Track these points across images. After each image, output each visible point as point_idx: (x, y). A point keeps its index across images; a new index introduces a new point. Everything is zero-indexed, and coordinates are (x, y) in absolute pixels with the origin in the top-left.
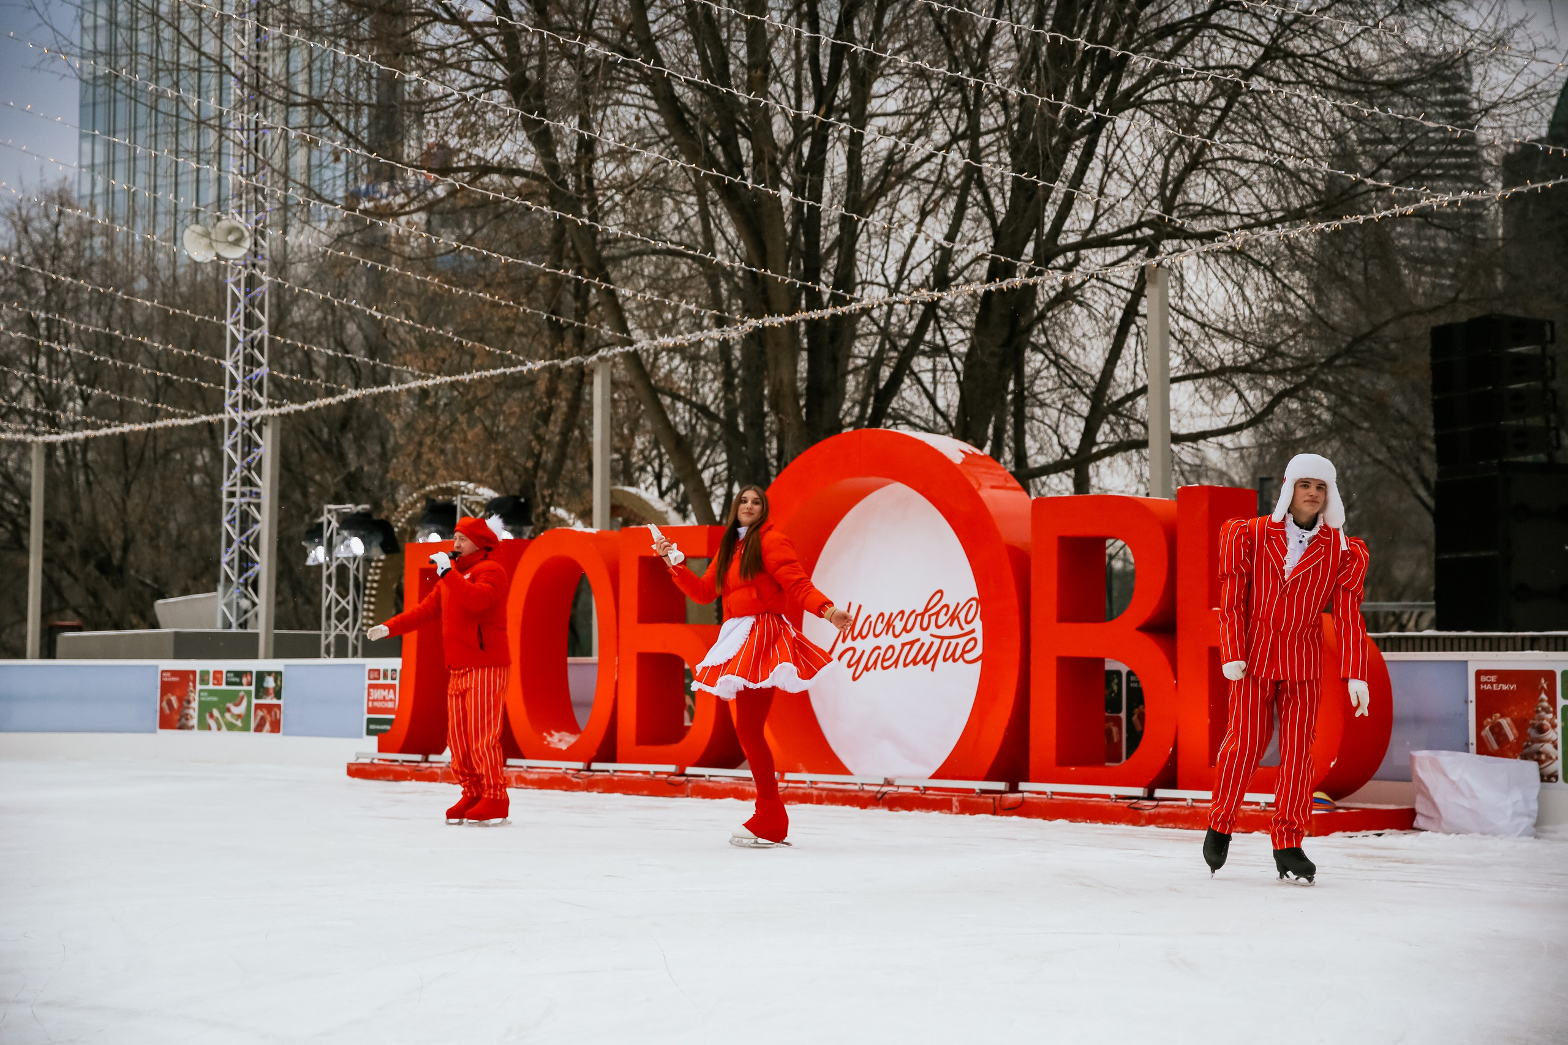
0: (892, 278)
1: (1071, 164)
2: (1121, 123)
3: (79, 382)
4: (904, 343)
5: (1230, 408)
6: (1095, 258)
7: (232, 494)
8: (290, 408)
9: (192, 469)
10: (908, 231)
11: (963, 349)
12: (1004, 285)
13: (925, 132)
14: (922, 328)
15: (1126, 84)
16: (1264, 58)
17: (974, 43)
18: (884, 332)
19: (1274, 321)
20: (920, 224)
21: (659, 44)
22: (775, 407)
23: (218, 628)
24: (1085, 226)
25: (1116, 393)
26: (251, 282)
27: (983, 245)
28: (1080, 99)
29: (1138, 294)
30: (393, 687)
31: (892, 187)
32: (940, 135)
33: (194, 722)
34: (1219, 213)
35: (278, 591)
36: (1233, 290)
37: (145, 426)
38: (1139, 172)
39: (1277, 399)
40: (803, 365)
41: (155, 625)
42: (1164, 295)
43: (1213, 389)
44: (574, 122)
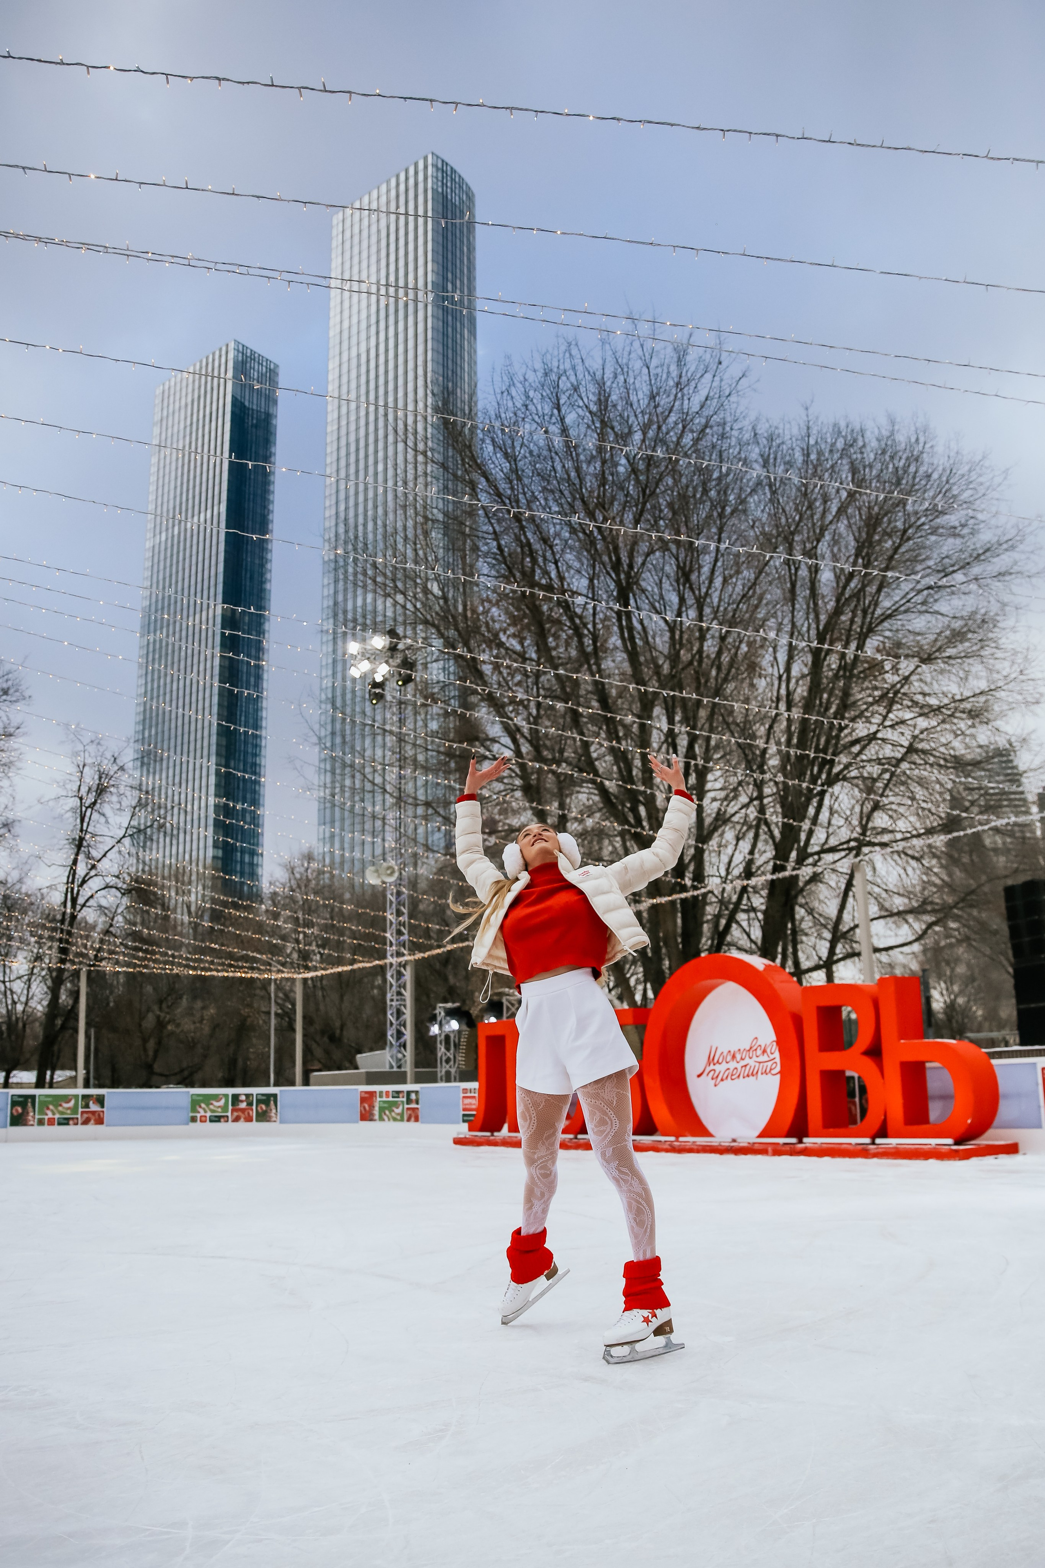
0: (723, 874)
1: (811, 811)
2: (837, 788)
3: (318, 946)
4: (731, 906)
5: (905, 933)
6: (829, 858)
7: (392, 1000)
8: (419, 956)
9: (373, 987)
10: (730, 850)
11: (763, 907)
12: (781, 875)
13: (735, 797)
14: (740, 898)
15: (836, 770)
16: (906, 753)
17: (758, 752)
18: (721, 902)
19: (925, 885)
20: (737, 845)
21: (597, 763)
22: (666, 944)
23: (387, 1069)
24: (823, 841)
25: (844, 928)
26: (399, 893)
27: (770, 853)
28: (814, 780)
29: (852, 876)
30: (474, 1097)
31: (720, 826)
32: (744, 799)
33: (377, 1117)
34: (892, 832)
35: (416, 1048)
36: (902, 872)
37: (349, 968)
38: (848, 813)
39: (930, 926)
40: (679, 921)
41: (357, 1068)
42: (866, 875)
43: (895, 922)
44: (556, 804)
